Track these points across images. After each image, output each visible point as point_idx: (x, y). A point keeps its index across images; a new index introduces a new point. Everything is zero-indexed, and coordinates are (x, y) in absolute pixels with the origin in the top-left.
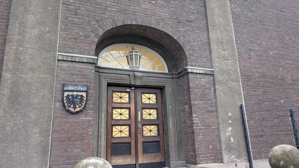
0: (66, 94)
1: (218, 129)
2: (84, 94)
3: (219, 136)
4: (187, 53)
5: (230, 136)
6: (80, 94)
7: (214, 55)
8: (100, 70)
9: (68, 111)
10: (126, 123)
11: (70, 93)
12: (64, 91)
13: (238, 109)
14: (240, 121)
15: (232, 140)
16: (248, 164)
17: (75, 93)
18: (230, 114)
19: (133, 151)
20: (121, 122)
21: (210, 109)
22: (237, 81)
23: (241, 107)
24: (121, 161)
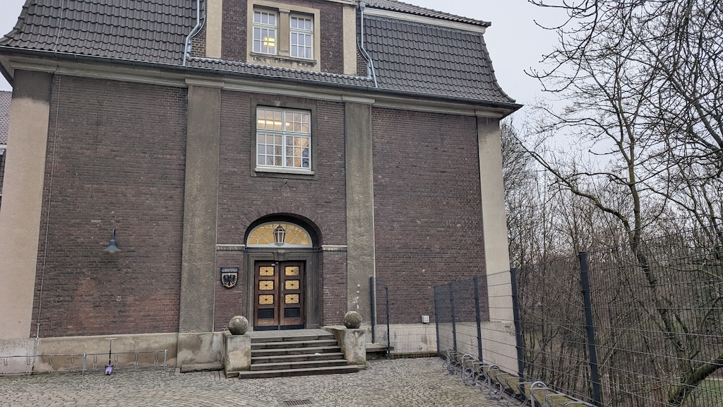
0: (223, 275)
1: (346, 298)
2: (236, 274)
3: (346, 304)
4: (323, 233)
5: (356, 304)
6: (233, 274)
7: (350, 233)
8: (249, 250)
9: (225, 287)
10: (271, 292)
11: (226, 274)
12: (221, 273)
13: (368, 280)
14: (369, 291)
15: (358, 307)
16: (370, 327)
17: (229, 274)
18: (359, 285)
19: (276, 315)
20: (266, 292)
21: (341, 281)
22: (371, 255)
23: (371, 279)
24: (266, 323)
